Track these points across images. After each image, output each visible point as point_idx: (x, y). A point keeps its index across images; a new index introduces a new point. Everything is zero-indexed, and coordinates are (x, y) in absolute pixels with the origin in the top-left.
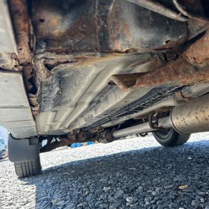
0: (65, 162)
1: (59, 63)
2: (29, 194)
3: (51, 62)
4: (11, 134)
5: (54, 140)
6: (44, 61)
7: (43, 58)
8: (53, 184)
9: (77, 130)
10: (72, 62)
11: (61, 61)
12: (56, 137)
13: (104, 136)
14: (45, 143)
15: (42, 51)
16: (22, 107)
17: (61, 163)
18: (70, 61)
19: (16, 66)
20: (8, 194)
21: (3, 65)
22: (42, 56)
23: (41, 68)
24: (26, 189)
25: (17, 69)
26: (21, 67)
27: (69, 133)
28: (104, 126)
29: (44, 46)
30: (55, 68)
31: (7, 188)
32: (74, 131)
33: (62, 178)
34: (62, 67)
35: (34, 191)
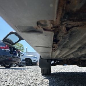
0: (60, 72)
1: (73, 27)
2: (46, 83)
3: (69, 26)
4: (41, 57)
5: (57, 61)
6: (66, 26)
7: (65, 24)
8: (56, 81)
9: (68, 59)
10: (81, 26)
11: (75, 25)
12: (58, 60)
13: (80, 64)
14: (53, 62)
15: (65, 20)
16: (48, 47)
17: (58, 72)
18: (80, 25)
19: (52, 28)
20: (38, 81)
21: (46, 27)
22: (65, 22)
23: (64, 29)
24: (45, 81)
25: (52, 30)
26: (54, 29)
27: (64, 60)
28: (81, 59)
29: (67, 17)
30: (71, 29)
31: (37, 78)
32: (66, 59)
33: (60, 79)
34: (74, 29)
35: (48, 82)
